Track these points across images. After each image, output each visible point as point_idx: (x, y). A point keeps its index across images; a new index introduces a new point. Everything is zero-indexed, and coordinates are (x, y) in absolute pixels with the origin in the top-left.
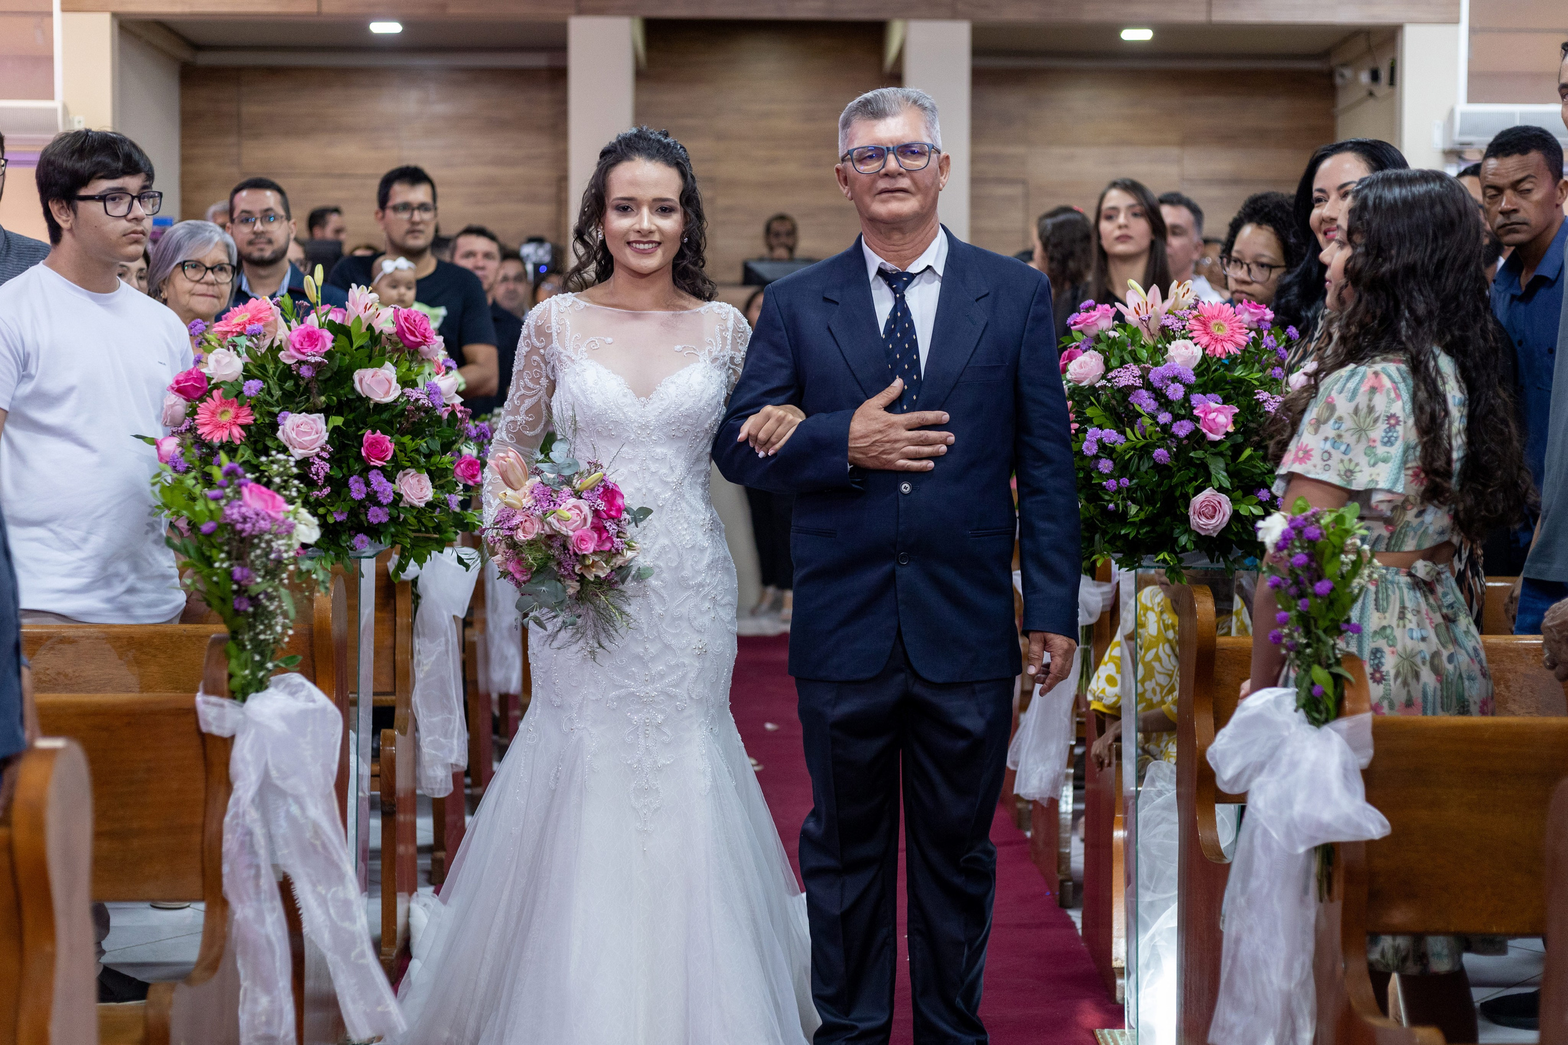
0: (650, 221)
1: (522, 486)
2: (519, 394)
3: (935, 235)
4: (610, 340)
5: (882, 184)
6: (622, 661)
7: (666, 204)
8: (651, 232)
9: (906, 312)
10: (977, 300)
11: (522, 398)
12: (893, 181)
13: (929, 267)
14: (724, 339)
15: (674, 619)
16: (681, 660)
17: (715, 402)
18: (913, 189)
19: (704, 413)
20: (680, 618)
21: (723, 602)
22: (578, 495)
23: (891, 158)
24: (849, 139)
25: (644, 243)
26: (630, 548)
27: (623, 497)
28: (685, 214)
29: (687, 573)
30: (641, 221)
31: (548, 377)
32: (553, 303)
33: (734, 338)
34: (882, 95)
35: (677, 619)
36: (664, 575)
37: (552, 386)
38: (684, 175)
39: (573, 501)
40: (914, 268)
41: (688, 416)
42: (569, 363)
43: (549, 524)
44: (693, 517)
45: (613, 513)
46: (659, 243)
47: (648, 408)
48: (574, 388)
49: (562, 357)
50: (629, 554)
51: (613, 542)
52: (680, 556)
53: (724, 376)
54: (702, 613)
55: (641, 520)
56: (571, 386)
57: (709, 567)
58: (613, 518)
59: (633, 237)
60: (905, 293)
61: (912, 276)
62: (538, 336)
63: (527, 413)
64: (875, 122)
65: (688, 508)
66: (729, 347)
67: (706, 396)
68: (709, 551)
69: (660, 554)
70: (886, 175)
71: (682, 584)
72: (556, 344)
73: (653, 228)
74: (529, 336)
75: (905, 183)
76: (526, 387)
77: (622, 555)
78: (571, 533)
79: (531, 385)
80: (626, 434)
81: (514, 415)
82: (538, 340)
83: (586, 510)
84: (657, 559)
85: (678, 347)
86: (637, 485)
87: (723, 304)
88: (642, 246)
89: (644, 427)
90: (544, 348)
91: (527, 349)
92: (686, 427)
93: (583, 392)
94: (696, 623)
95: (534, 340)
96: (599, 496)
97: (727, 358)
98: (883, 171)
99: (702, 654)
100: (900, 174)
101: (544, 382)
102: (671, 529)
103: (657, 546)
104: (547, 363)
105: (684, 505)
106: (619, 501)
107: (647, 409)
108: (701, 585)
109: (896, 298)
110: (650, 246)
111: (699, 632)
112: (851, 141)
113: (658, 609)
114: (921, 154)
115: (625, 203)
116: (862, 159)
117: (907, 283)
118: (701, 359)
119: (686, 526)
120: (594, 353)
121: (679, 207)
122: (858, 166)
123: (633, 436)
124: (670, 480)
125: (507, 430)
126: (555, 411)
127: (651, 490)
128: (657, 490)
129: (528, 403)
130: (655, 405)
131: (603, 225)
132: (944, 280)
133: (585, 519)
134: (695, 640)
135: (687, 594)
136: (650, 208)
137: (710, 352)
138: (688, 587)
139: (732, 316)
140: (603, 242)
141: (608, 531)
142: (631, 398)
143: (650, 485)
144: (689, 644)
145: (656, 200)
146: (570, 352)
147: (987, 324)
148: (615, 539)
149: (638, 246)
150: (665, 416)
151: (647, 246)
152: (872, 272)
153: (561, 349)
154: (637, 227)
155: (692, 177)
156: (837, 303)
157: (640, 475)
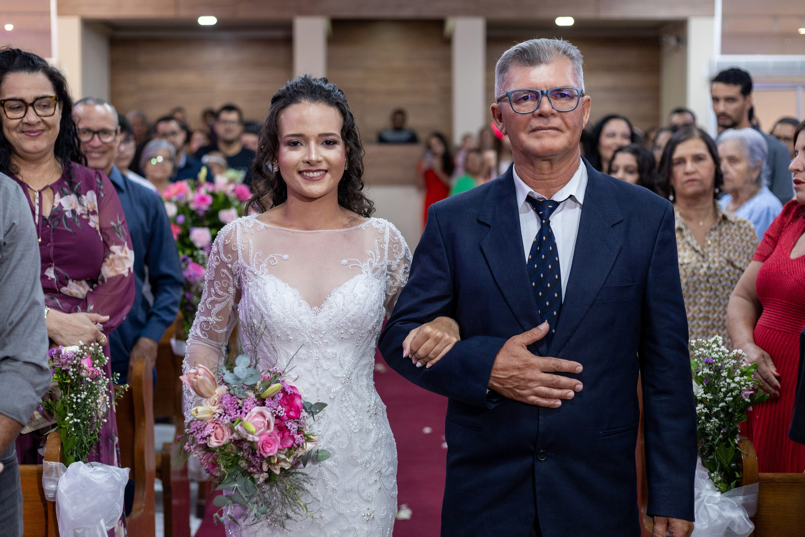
0: (317, 153)
1: (212, 394)
2: (210, 299)
3: (577, 168)
4: (286, 257)
5: (536, 123)
6: (301, 528)
7: (330, 138)
8: (319, 162)
9: (551, 236)
10: (613, 226)
11: (213, 303)
12: (545, 120)
13: (571, 197)
14: (382, 250)
15: (346, 491)
16: (353, 526)
17: (377, 306)
18: (563, 127)
19: (368, 317)
20: (351, 491)
21: (387, 473)
22: (262, 402)
23: (545, 99)
24: (505, 82)
25: (313, 171)
26: (309, 440)
27: (300, 397)
28: (346, 145)
29: (356, 453)
30: (309, 153)
31: (234, 286)
32: (238, 225)
33: (390, 249)
34: (536, 44)
35: (347, 492)
36: (336, 456)
37: (239, 295)
38: (344, 113)
39: (257, 409)
40: (557, 197)
41: (354, 322)
42: (252, 277)
43: (238, 432)
44: (360, 404)
45: (292, 414)
46: (326, 171)
47: (321, 315)
48: (256, 299)
49: (247, 272)
50: (309, 446)
51: (294, 439)
52: (350, 439)
53: (383, 284)
54: (370, 485)
55: (317, 413)
56: (254, 297)
57: (375, 445)
58: (293, 418)
59: (303, 167)
60: (550, 219)
61: (556, 204)
62: (226, 254)
63: (217, 315)
64: (530, 68)
65: (356, 398)
66: (386, 256)
67: (368, 303)
68: (373, 432)
69: (332, 438)
70: (541, 115)
71: (352, 462)
72: (241, 260)
73: (320, 158)
74: (218, 253)
75: (556, 122)
76: (217, 295)
77: (303, 448)
78: (257, 439)
79: (220, 293)
80: (301, 339)
81: (206, 317)
82: (226, 256)
83: (268, 414)
84: (330, 443)
85: (344, 261)
86: (312, 381)
87: (381, 220)
88: (311, 174)
89: (316, 331)
90: (232, 263)
91: (217, 264)
92: (352, 331)
93: (264, 303)
94: (364, 495)
95: (223, 256)
96: (281, 403)
97: (385, 267)
98: (537, 112)
99: (370, 519)
100: (553, 115)
101: (232, 290)
102: (342, 417)
103: (330, 432)
104: (234, 276)
105: (352, 395)
106: (298, 402)
107: (319, 316)
108: (368, 462)
109: (542, 223)
110: (319, 174)
111: (368, 501)
112: (508, 84)
113: (332, 484)
114: (571, 97)
115: (294, 139)
116: (518, 101)
117: (552, 211)
118: (364, 271)
119: (354, 413)
120: (274, 270)
121: (341, 140)
122: (516, 107)
123: (307, 340)
124: (339, 375)
125: (201, 327)
126: (241, 316)
127: (323, 385)
128: (328, 385)
129: (218, 307)
130: (326, 313)
131: (277, 159)
132: (584, 207)
133: (269, 423)
134: (364, 508)
135: (356, 470)
136: (317, 142)
137: (371, 264)
138: (356, 465)
139: (388, 229)
140: (278, 173)
141: (289, 431)
142: (305, 307)
143: (323, 381)
144: (359, 513)
145: (321, 135)
146: (253, 268)
147: (621, 248)
148: (296, 436)
149: (308, 174)
150: (334, 322)
151: (315, 174)
152: (521, 199)
153: (245, 265)
154: (307, 158)
155: (351, 115)
156: (489, 226)
157: (314, 372)
